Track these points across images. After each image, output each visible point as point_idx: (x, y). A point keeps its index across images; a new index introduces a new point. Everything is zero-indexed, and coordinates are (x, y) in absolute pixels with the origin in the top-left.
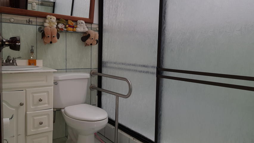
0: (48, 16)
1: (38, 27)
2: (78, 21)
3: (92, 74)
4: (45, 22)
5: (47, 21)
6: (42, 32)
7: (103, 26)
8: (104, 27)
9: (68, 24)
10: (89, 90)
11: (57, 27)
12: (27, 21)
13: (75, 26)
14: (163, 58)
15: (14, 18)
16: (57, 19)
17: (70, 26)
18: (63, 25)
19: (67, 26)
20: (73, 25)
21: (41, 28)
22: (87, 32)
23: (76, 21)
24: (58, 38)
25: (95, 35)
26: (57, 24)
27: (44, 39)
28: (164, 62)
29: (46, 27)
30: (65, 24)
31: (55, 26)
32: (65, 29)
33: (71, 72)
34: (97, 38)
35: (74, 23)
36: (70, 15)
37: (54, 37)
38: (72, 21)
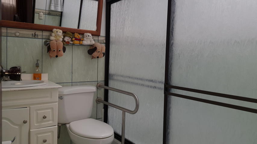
0: (55, 30)
1: (44, 40)
2: (85, 34)
3: (98, 87)
4: (51, 35)
5: (53, 34)
6: (48, 46)
7: (110, 38)
8: (111, 40)
9: (75, 37)
10: (96, 103)
11: (64, 41)
12: (32, 35)
13: (82, 39)
14: (171, 74)
15: (19, 32)
16: (63, 32)
17: (76, 39)
18: (69, 38)
19: (74, 39)
20: (80, 38)
21: (47, 41)
22: (94, 44)
23: (83, 34)
24: (64, 52)
25: (102, 47)
26: (63, 37)
27: (50, 52)
28: (172, 79)
29: (52, 40)
30: (72, 37)
31: (62, 40)
32: (72, 42)
33: (77, 85)
34: (104, 51)
35: (80, 36)
36: (77, 28)
37: (60, 51)
38: (78, 34)
